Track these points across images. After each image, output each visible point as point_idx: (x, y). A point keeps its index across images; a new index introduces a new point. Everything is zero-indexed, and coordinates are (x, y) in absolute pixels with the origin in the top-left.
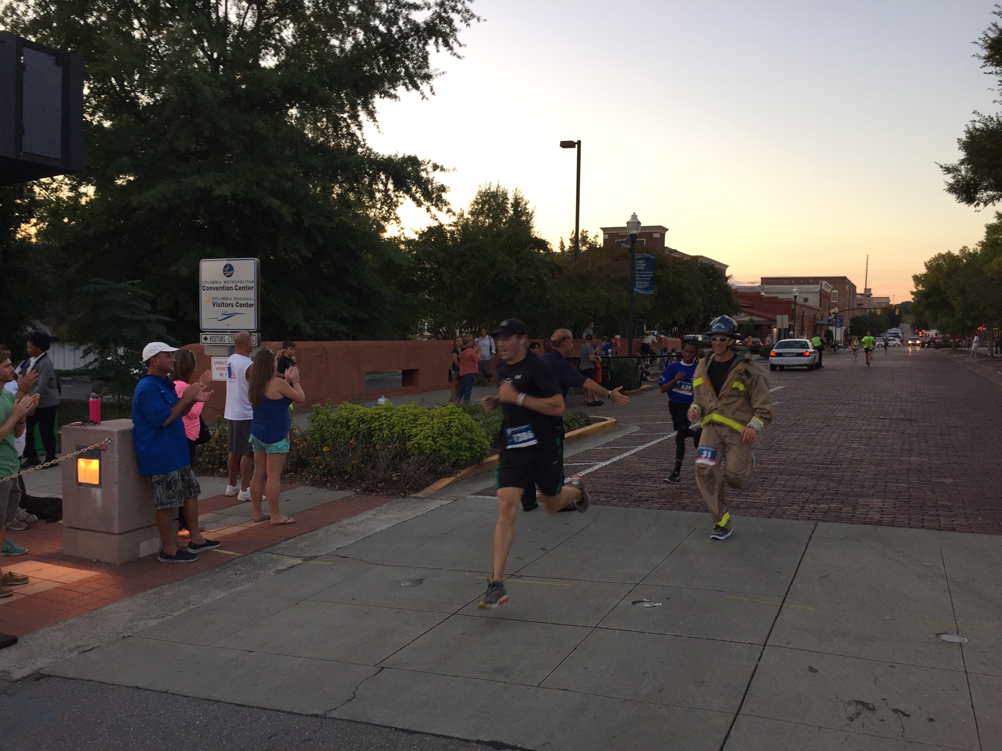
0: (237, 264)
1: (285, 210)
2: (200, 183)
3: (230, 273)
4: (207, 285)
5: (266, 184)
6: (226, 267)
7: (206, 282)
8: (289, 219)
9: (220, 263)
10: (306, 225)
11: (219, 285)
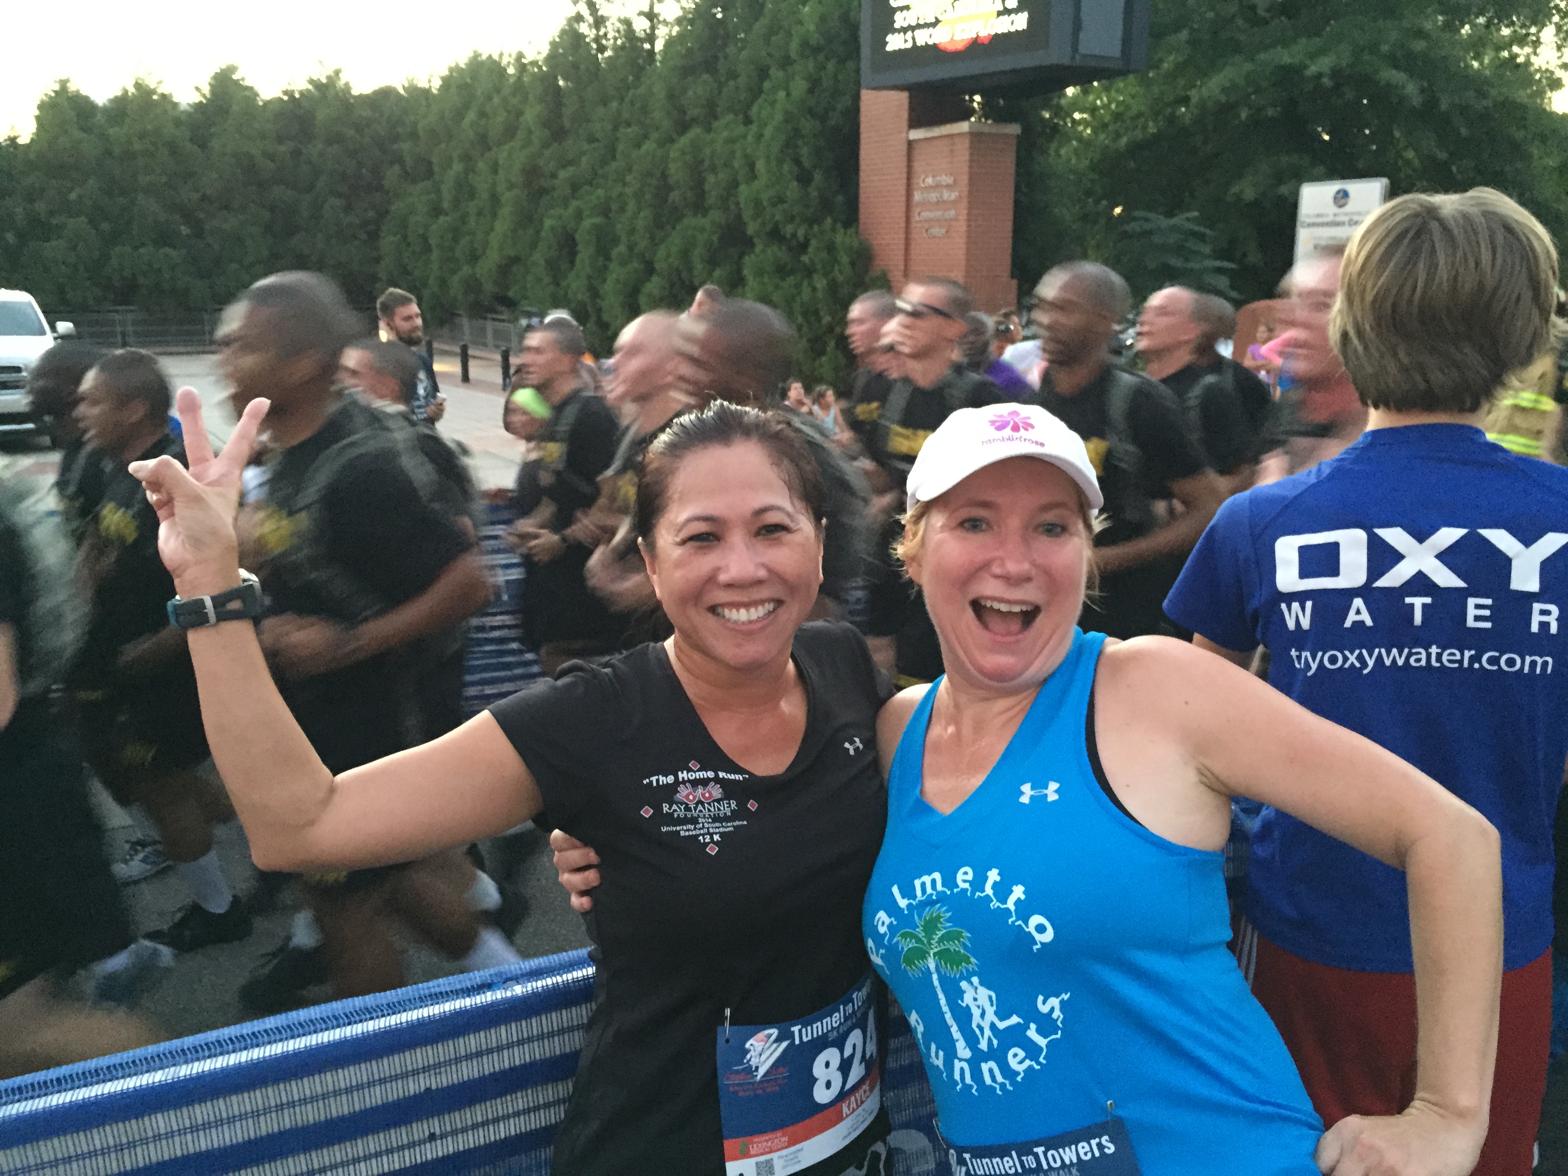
0: (1355, 187)
1: (1411, 89)
2: (1287, 60)
3: (1343, 201)
4: (1308, 220)
5: (1385, 48)
6: (1338, 192)
7: (1308, 216)
8: (1417, 101)
9: (1330, 188)
10: (1444, 106)
11: (1325, 220)
